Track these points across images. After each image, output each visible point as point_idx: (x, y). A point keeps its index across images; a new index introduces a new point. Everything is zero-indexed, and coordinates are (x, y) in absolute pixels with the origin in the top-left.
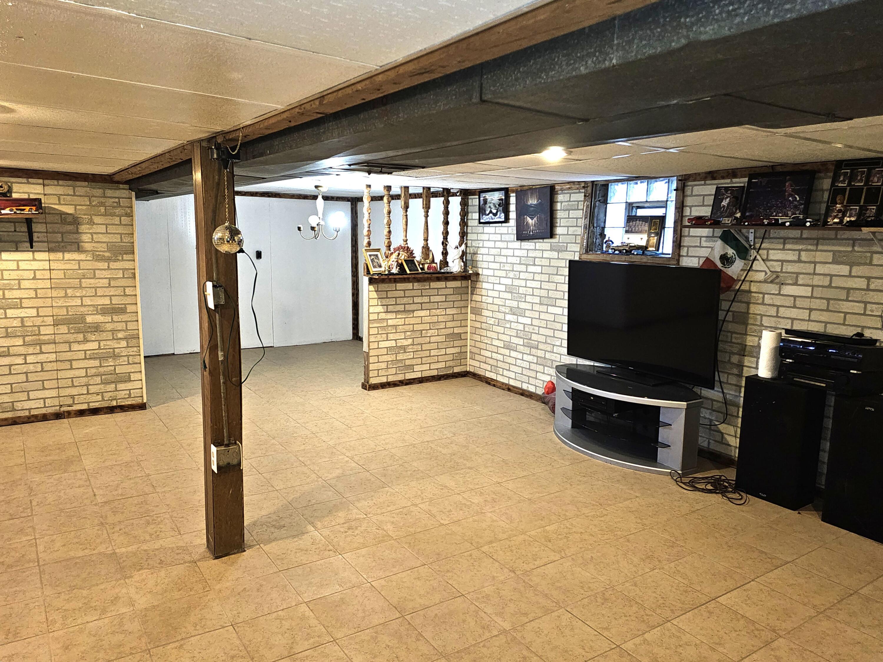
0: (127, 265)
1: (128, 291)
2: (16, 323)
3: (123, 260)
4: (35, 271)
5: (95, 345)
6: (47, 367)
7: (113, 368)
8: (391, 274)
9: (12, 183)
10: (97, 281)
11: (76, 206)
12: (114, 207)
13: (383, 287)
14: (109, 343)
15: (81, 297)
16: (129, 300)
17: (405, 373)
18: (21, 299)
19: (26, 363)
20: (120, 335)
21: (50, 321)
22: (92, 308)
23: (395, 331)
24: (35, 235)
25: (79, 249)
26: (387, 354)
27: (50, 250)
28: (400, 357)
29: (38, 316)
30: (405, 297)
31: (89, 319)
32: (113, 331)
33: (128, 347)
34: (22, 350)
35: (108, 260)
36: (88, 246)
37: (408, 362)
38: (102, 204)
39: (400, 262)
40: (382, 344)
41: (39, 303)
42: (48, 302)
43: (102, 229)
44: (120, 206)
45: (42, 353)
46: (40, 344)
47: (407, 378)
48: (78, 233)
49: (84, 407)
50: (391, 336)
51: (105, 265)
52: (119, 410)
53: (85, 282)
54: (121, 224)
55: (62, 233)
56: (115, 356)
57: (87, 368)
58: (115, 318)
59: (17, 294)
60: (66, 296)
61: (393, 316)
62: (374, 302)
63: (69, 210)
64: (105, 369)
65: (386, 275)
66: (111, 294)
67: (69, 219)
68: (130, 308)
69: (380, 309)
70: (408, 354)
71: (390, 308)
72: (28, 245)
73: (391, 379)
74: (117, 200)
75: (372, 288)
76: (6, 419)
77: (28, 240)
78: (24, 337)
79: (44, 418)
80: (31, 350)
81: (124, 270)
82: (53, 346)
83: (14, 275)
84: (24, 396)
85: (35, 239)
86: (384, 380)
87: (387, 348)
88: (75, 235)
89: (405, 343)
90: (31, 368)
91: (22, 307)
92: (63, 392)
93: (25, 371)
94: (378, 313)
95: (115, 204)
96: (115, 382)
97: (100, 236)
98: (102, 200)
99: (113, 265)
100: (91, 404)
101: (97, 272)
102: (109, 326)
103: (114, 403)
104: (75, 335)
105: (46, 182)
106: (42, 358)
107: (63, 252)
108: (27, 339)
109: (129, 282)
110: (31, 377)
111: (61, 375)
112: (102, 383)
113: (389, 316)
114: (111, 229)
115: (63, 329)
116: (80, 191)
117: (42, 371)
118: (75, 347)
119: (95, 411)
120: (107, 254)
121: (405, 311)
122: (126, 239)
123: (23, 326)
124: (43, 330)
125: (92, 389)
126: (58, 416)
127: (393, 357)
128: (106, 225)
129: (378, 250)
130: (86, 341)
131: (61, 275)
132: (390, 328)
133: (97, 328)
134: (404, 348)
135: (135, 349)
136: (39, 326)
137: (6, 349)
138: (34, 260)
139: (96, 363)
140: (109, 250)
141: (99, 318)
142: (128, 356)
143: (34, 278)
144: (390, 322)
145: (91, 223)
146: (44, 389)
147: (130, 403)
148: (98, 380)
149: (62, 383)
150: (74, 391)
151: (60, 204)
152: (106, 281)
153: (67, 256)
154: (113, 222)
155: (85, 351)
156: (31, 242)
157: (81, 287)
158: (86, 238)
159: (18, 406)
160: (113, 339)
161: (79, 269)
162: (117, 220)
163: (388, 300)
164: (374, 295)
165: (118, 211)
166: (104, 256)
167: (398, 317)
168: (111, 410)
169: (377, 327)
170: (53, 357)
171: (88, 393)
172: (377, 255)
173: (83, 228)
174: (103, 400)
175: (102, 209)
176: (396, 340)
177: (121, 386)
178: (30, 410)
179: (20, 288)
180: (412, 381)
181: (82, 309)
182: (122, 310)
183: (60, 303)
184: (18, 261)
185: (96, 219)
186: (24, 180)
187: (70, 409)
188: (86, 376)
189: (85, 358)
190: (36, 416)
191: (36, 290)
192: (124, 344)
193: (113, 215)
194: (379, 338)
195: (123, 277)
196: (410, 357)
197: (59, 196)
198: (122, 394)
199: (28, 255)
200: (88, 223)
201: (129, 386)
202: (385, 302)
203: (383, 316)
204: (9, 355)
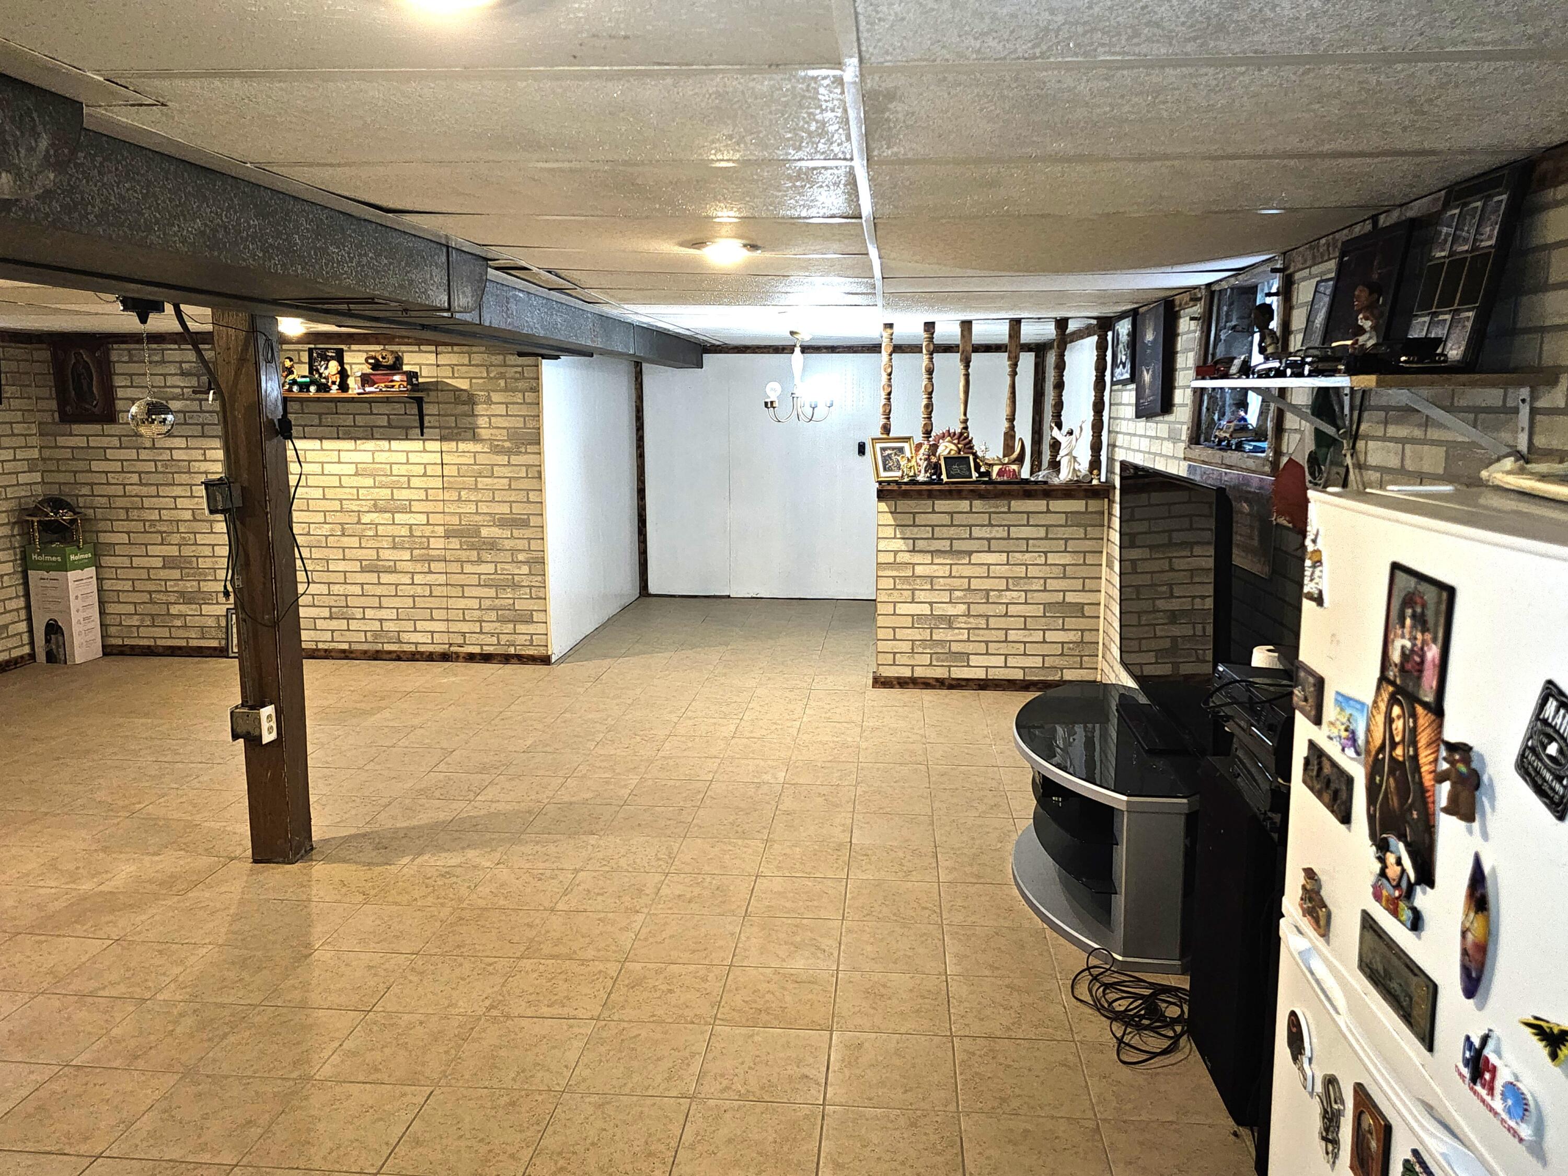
0: (530, 459)
1: (533, 496)
2: (404, 531)
3: (526, 453)
4: (425, 465)
5: (490, 568)
6: (437, 591)
7: (511, 601)
8: (913, 482)
9: (403, 352)
10: (496, 480)
11: (471, 378)
12: (516, 379)
13: (904, 505)
14: (507, 566)
15: (477, 502)
16: (532, 509)
17: (950, 667)
18: (410, 501)
19: (413, 584)
20: (521, 557)
21: (440, 530)
22: (488, 518)
23: (929, 587)
24: (426, 419)
25: (475, 438)
26: (913, 627)
27: (443, 439)
28: (938, 635)
29: (428, 524)
30: (952, 525)
31: (484, 532)
32: (513, 551)
33: (531, 574)
34: (409, 566)
35: (509, 452)
36: (484, 433)
37: (955, 648)
38: (502, 376)
39: (934, 460)
40: (902, 609)
41: (429, 507)
42: (440, 507)
43: (501, 410)
44: (524, 378)
45: (430, 572)
46: (429, 561)
47: (953, 676)
48: (473, 415)
49: (476, 650)
50: (920, 596)
51: (504, 459)
52: (515, 661)
53: (483, 482)
54: (524, 403)
55: (455, 416)
56: (515, 586)
57: (480, 598)
58: (516, 533)
59: (404, 494)
60: (459, 500)
61: (928, 558)
62: (890, 532)
63: (463, 384)
64: (503, 602)
65: (906, 483)
66: (512, 499)
67: (464, 397)
68: (534, 521)
69: (899, 545)
70: (957, 631)
71: (920, 544)
72: (418, 431)
73: (919, 672)
74: (520, 369)
75: (883, 506)
76: (390, 652)
77: (418, 425)
78: (412, 549)
79: (430, 657)
80: (419, 567)
81: (528, 466)
82: (443, 564)
83: (403, 470)
84: (409, 626)
85: (426, 424)
86: (906, 673)
87: (913, 616)
88: (469, 419)
89: (951, 610)
90: (419, 590)
91: (411, 512)
92: (454, 627)
93: (412, 593)
94: (896, 552)
95: (518, 375)
96: (515, 622)
97: (499, 419)
98: (503, 370)
99: (515, 460)
100: (485, 648)
101: (495, 468)
102: (508, 544)
103: (512, 650)
104: (468, 553)
105: (440, 349)
106: (430, 578)
107: (457, 441)
108: (416, 552)
109: (533, 484)
110: (420, 602)
111: (452, 603)
112: (498, 621)
113: (918, 558)
114: (513, 410)
115: (455, 543)
116: (477, 359)
117: (431, 596)
118: (468, 568)
119: (486, 658)
120: (507, 444)
121: (951, 552)
122: (531, 424)
123: (412, 536)
124: (434, 543)
125: (487, 627)
126: (445, 657)
127: (926, 635)
128: (507, 404)
129: (907, 439)
130: (480, 561)
131: (453, 471)
132: (918, 581)
133: (493, 545)
134: (949, 621)
135: (539, 578)
136: (428, 537)
137: (392, 563)
138: (425, 451)
139: (492, 592)
140: (509, 440)
141: (496, 532)
142: (531, 587)
143: (425, 475)
144: (919, 570)
145: (489, 401)
146: (432, 619)
147: (531, 653)
148: (493, 615)
149: (452, 615)
150: (465, 627)
151: (453, 377)
152: (506, 481)
153: (462, 446)
154: (515, 400)
155: (480, 574)
156: (422, 427)
157: (476, 489)
158: (482, 422)
159: (405, 637)
160: (513, 561)
161: (475, 464)
162: (519, 398)
163: (916, 529)
164: (889, 519)
165: (521, 385)
166: (503, 447)
167: (936, 561)
168: (506, 659)
169: (894, 577)
170: (442, 579)
171: (481, 633)
173: (480, 409)
174: (499, 644)
175: (502, 383)
176: (931, 604)
177: (521, 628)
178: (416, 644)
179: (409, 487)
180: (964, 683)
181: (477, 518)
182: (525, 524)
183: (452, 508)
184: (407, 452)
185: (495, 397)
186: (416, 348)
187: (461, 649)
188: (480, 609)
189: (479, 585)
190: (422, 653)
191: (426, 490)
192: (525, 569)
193: (514, 390)
194: (896, 596)
195: (527, 477)
196: (960, 638)
197: (452, 366)
198: (521, 639)
199: (418, 445)
200: (485, 403)
201: (531, 629)
202: (909, 532)
203: (905, 557)
204: (395, 572)
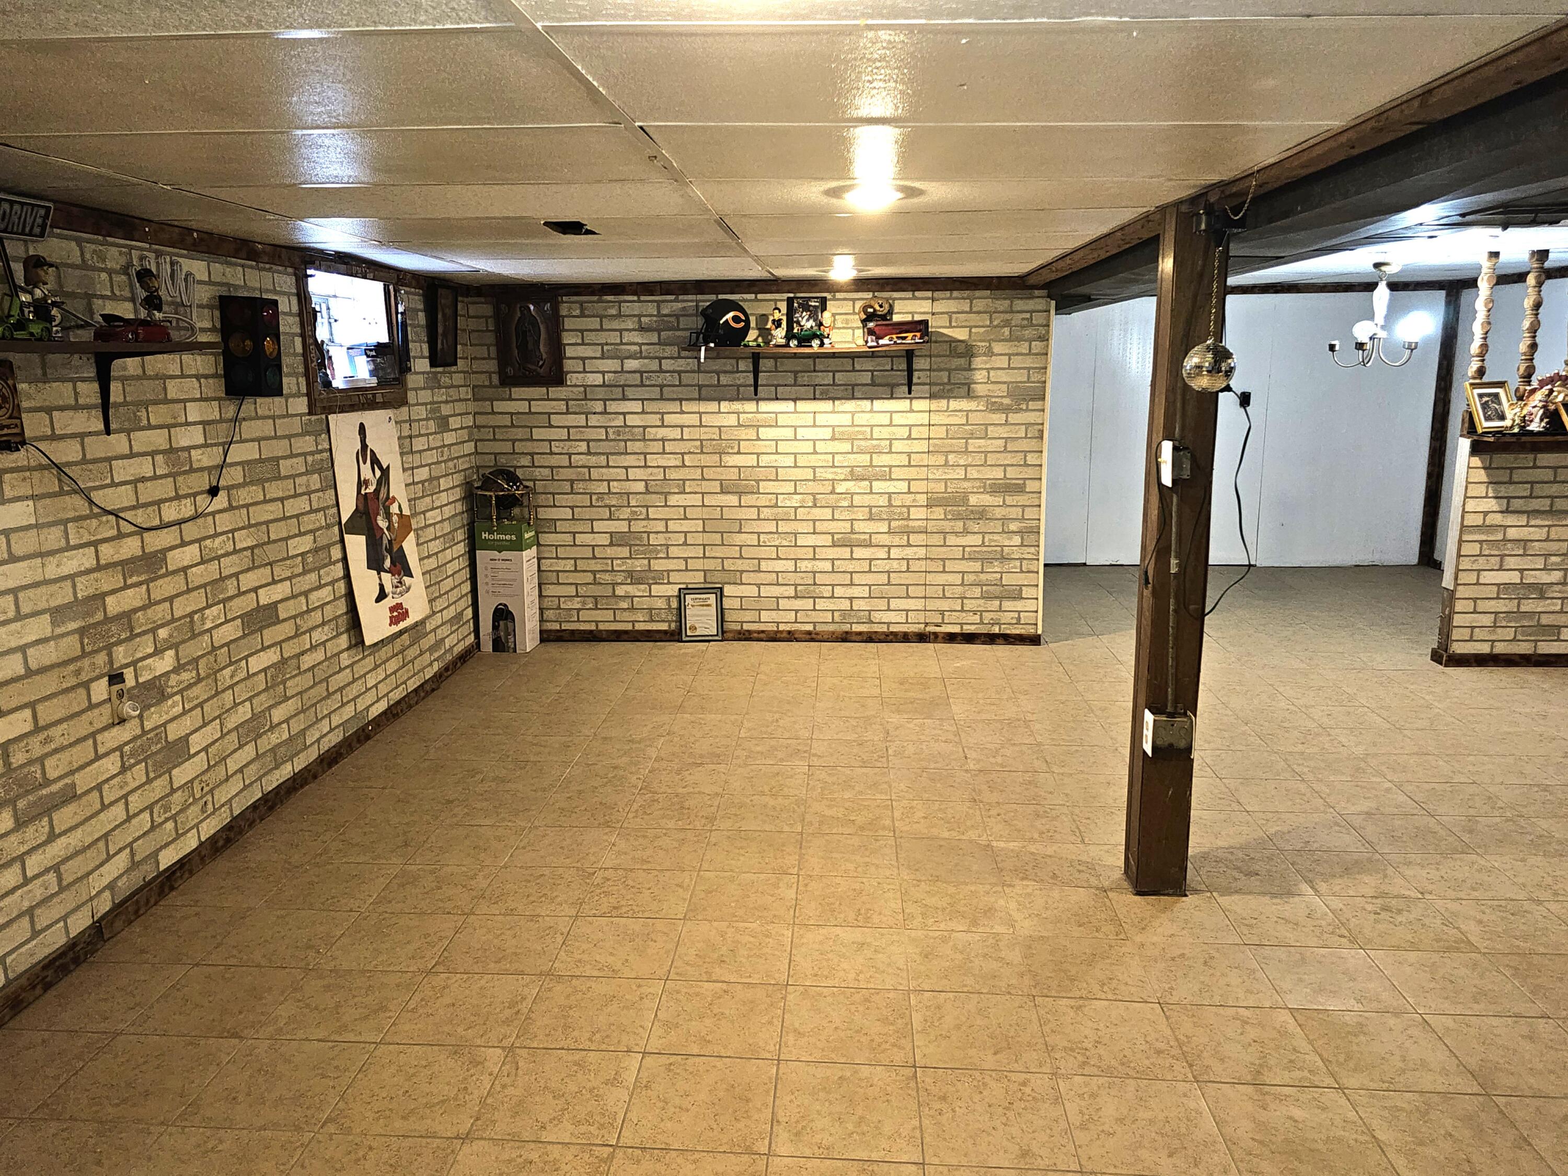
0: (1031, 417)
1: (1031, 459)
2: (883, 501)
3: (1027, 410)
4: (911, 426)
5: (976, 540)
6: (915, 566)
7: (998, 576)
8: (1524, 432)
9: (894, 299)
10: (989, 442)
11: (971, 327)
12: (1023, 327)
13: (1501, 459)
14: (996, 537)
15: (966, 466)
16: (1030, 473)
17: (1536, 641)
18: (890, 467)
19: (889, 558)
20: (1013, 527)
21: (922, 500)
22: (978, 484)
23: (1521, 552)
24: (916, 374)
25: (969, 394)
26: (1498, 598)
27: (932, 396)
28: (1527, 606)
29: (909, 492)
30: (1555, 482)
31: (973, 500)
32: (1005, 520)
33: (1022, 545)
34: (886, 539)
35: (1006, 410)
36: (980, 389)
37: (1545, 620)
38: (1007, 323)
39: (1552, 407)
40: (1487, 577)
41: (912, 473)
42: (923, 473)
43: (1003, 362)
44: (1032, 325)
45: (909, 545)
46: (908, 533)
47: (1540, 651)
48: (970, 369)
49: (956, 629)
50: (1511, 562)
51: (999, 418)
52: (1001, 641)
53: (974, 444)
54: (1030, 354)
55: (949, 371)
56: (1004, 558)
57: (963, 573)
58: (1009, 500)
59: (885, 460)
60: (946, 464)
61: (1523, 520)
62: (1481, 490)
63: (960, 334)
64: (989, 576)
65: (1514, 434)
66: (1006, 462)
67: (961, 348)
68: (1031, 486)
69: (1492, 505)
70: (1549, 601)
71: (1517, 504)
72: (906, 389)
73: (1500, 648)
74: (1028, 315)
75: (1476, 461)
76: (860, 633)
77: (906, 382)
78: (890, 520)
79: (905, 638)
80: (897, 540)
81: (1028, 425)
82: (923, 536)
83: (885, 433)
84: (882, 604)
85: (915, 380)
86: (1485, 649)
87: (1498, 585)
88: (965, 373)
89: (1545, 578)
90: (895, 565)
91: (891, 479)
92: (932, 605)
93: (887, 568)
94: (1486, 514)
95: (1025, 322)
96: (1001, 598)
97: (1000, 372)
98: (1008, 316)
99: (1014, 418)
100: (965, 627)
101: (990, 428)
102: (999, 513)
103: (996, 630)
104: (952, 523)
105: (936, 294)
106: (909, 552)
107: (949, 398)
108: (894, 524)
109: (1033, 445)
110: (895, 578)
111: (930, 578)
112: (982, 598)
113: (1511, 520)
114: (1017, 362)
115: (939, 512)
116: (979, 305)
117: (908, 571)
118: (951, 540)
119: (970, 638)
120: (1006, 401)
121: (1551, 512)
122: (1035, 377)
123: (890, 505)
124: (915, 513)
125: (969, 605)
126: (922, 638)
127: (1512, 606)
128: (1009, 355)
129: (1501, 384)
130: (966, 532)
131: (942, 432)
132: (1509, 545)
133: (981, 514)
134: (1541, 591)
135: (1032, 550)
136: (908, 507)
137: (867, 537)
138: (911, 411)
139: (977, 566)
140: (1009, 395)
141: (987, 499)
142: (1021, 560)
143: (909, 438)
144: (1512, 533)
145: (990, 353)
146: (908, 597)
147: (1018, 632)
148: (977, 591)
149: (930, 591)
150: (944, 605)
151: (951, 327)
152: (1001, 442)
153: (954, 404)
154: (1020, 350)
155: (964, 547)
156: (910, 384)
157: (966, 452)
158: (979, 376)
159: (876, 617)
160: (1003, 532)
161: (967, 424)
162: (1024, 347)
163: (1512, 487)
164: (1482, 475)
165: (1028, 333)
166: (1002, 404)
167: (1532, 523)
168: (991, 639)
169: (1481, 542)
170: (921, 552)
171: (962, 610)
172: (1496, 396)
173: (978, 362)
174: (982, 623)
175: (1006, 331)
176: (1521, 571)
177: (1007, 605)
178: (889, 624)
179: (890, 452)
180: (1553, 659)
181: (966, 484)
182: (1019, 489)
183: (938, 474)
184: (891, 412)
185: (998, 348)
186: (910, 294)
187: (937, 629)
188: (962, 584)
189: (963, 558)
190: (895, 634)
191: (909, 454)
192: (1017, 540)
193: (1019, 339)
194: (1481, 563)
195: (1026, 437)
196: (1552, 608)
197: (950, 314)
198: (1007, 617)
199: (904, 404)
200: (985, 354)
201: (1019, 605)
202: (1503, 490)
203: (1497, 519)
204: (870, 546)
